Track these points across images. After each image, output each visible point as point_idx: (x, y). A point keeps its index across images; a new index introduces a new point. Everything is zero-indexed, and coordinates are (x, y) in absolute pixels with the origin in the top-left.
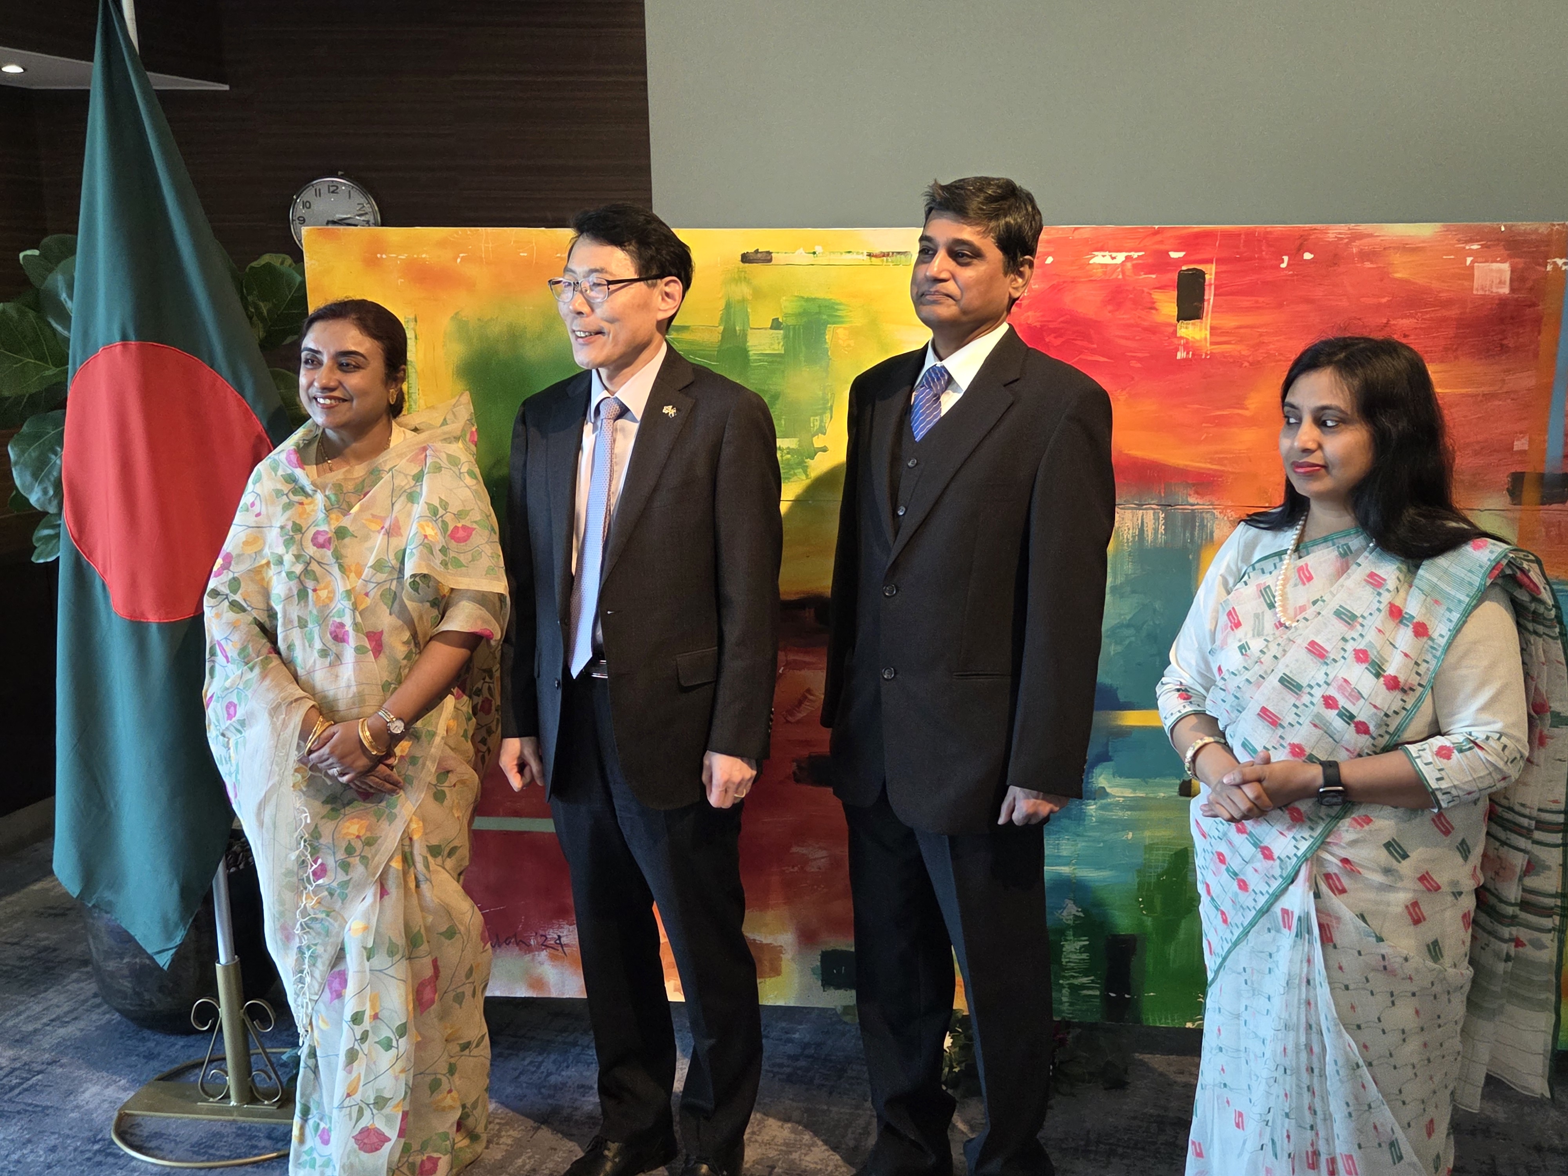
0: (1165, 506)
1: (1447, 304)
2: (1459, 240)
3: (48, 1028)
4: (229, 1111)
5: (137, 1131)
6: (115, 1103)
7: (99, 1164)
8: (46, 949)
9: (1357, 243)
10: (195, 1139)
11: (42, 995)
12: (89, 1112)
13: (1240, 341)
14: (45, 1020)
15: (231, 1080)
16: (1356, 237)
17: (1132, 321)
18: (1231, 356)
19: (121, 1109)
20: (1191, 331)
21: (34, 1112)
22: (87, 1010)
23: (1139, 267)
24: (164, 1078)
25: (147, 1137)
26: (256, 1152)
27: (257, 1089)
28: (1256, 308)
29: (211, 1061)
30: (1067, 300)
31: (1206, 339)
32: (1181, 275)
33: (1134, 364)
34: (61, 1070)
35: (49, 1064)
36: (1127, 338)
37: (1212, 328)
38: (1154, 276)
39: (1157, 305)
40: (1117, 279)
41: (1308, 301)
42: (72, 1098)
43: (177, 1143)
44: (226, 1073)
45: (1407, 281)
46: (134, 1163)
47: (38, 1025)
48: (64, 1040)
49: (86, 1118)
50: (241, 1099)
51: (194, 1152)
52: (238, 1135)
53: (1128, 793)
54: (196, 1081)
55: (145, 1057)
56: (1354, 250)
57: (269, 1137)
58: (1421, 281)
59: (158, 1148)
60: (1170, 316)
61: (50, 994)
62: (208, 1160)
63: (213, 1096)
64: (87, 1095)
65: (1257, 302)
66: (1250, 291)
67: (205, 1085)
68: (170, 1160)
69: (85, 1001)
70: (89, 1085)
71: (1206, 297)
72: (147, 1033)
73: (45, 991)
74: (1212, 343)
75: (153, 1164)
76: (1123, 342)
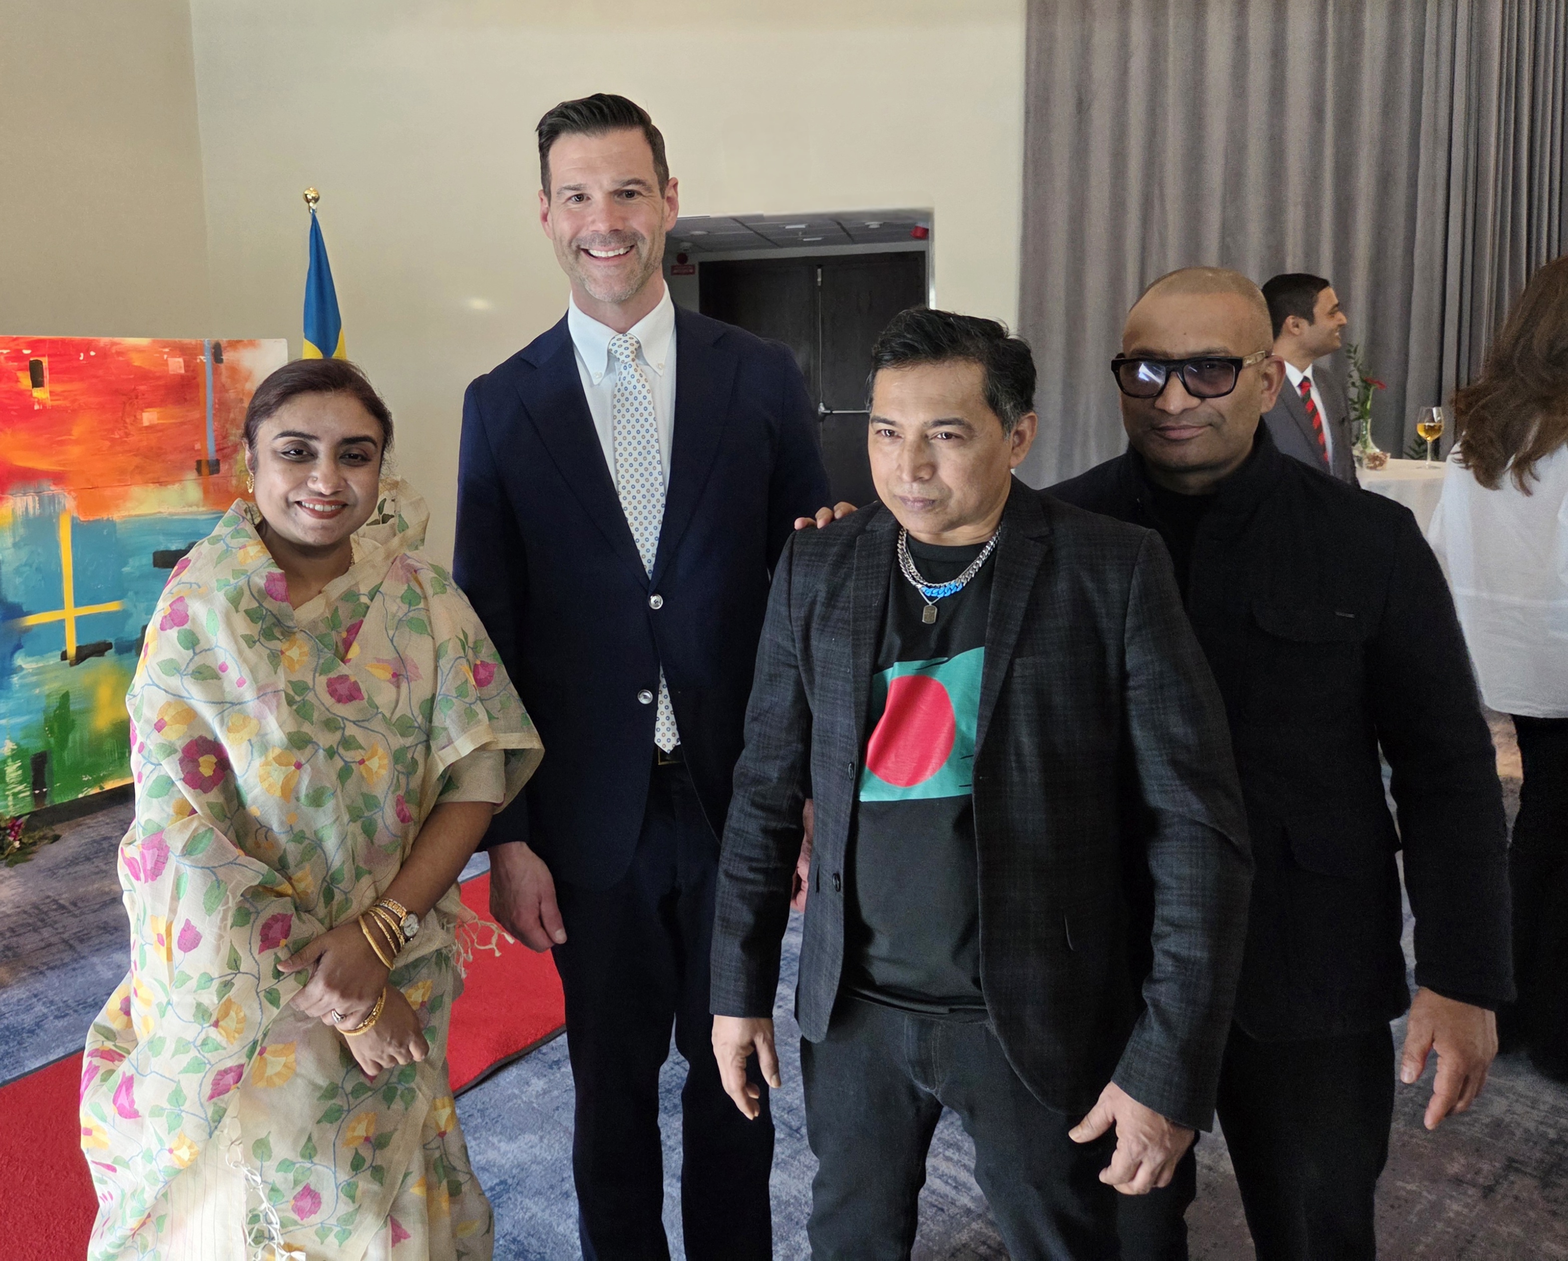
0: (38, 493)
1: (159, 378)
2: (160, 347)
9: (114, 348)
13: (65, 398)
16: (114, 344)
17: (9, 389)
18: (61, 407)
20: (39, 394)
23: (7, 358)
28: (71, 381)
31: (46, 398)
32: (31, 364)
33: (13, 413)
37: (51, 393)
38: (16, 364)
39: (21, 380)
41: (95, 377)
45: (140, 367)
53: (34, 666)
56: (114, 352)
58: (147, 367)
60: (27, 386)
65: (71, 378)
66: (65, 372)
71: (45, 375)
74: (52, 400)
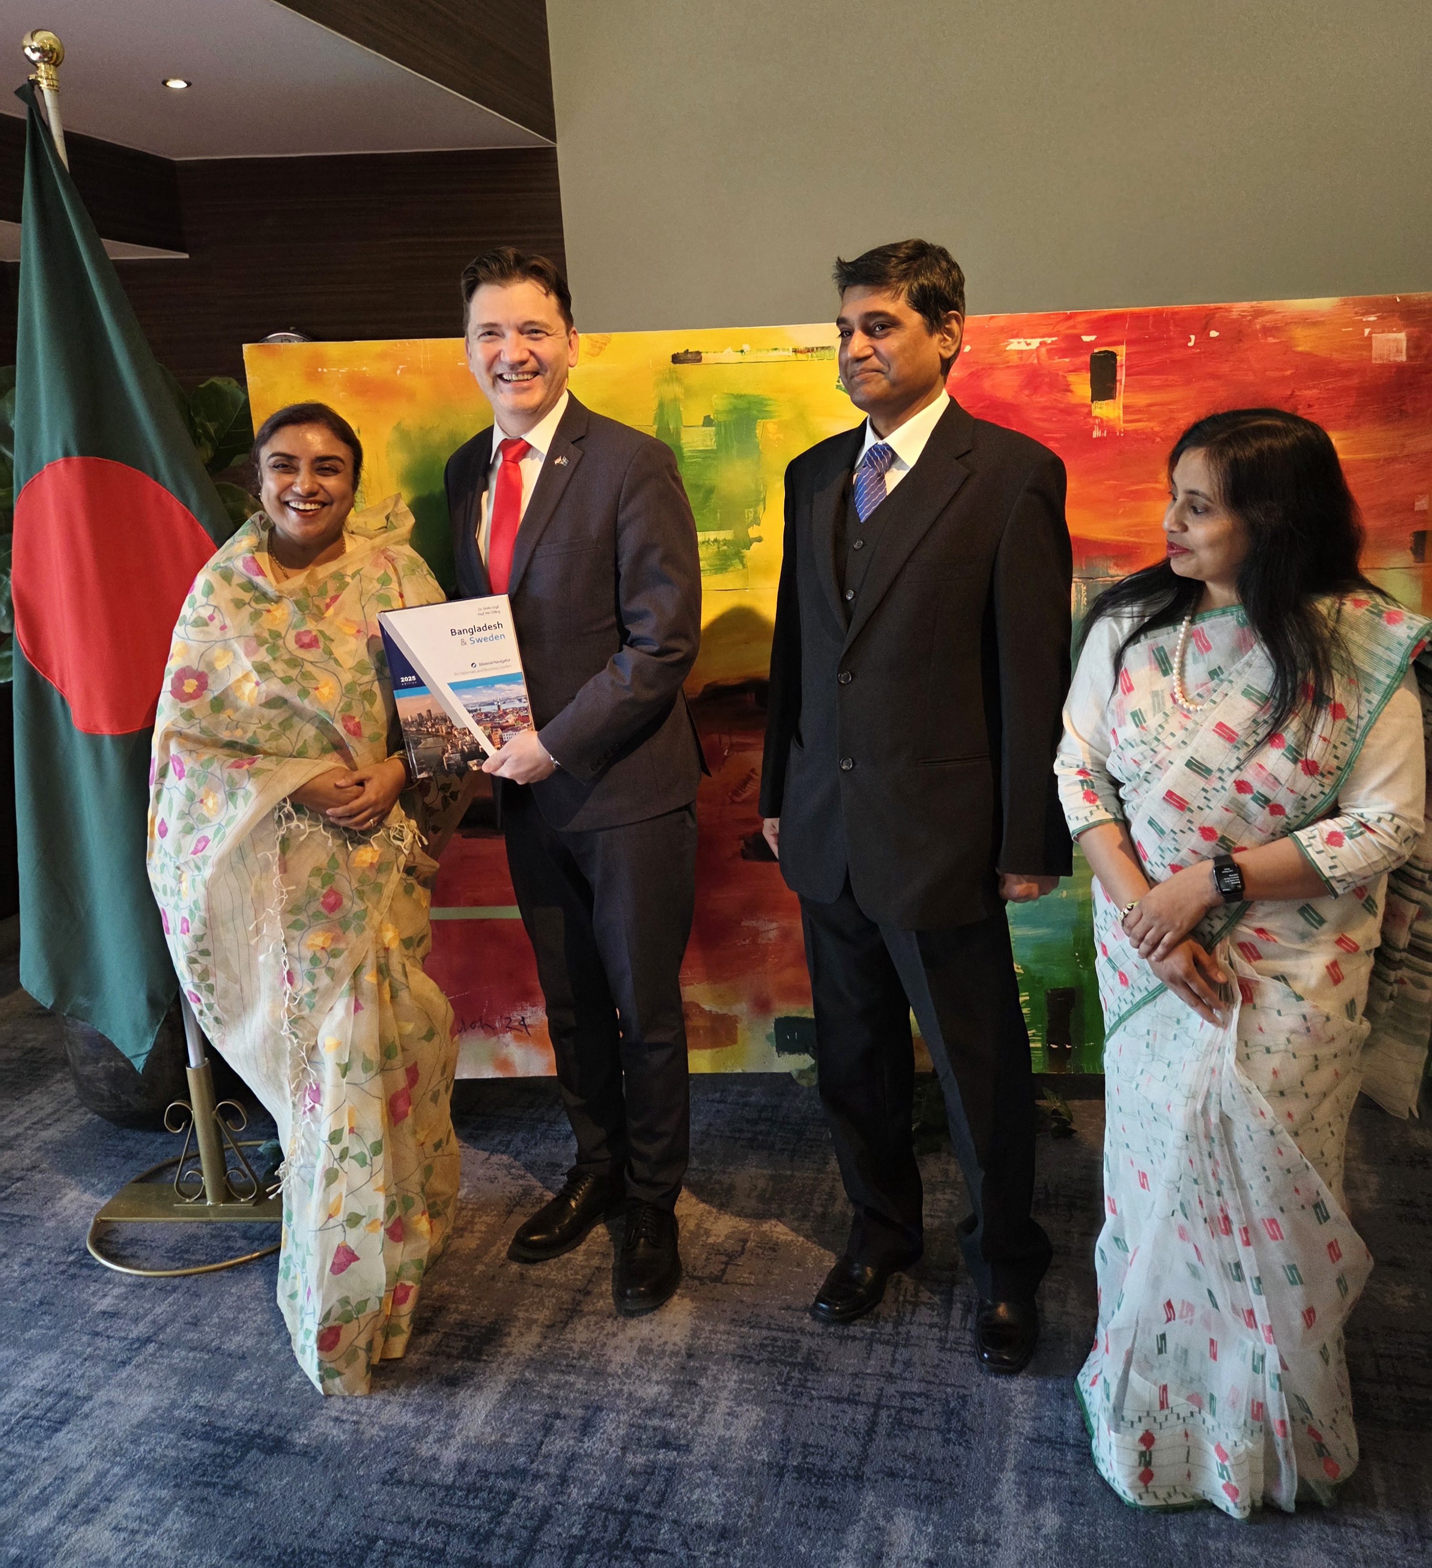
0: (1087, 579)
1: (1347, 373)
2: (1356, 313)
3: (30, 1132)
4: (205, 1212)
5: (113, 1238)
6: (91, 1208)
7: (73, 1277)
8: (32, 1049)
9: (1260, 320)
10: (171, 1243)
11: (27, 1097)
12: (66, 1220)
13: (1152, 418)
14: (27, 1124)
15: (206, 1180)
16: (1258, 313)
17: (1048, 404)
18: (1144, 433)
19: (97, 1216)
20: (1105, 411)
21: (12, 1223)
22: (70, 1111)
23: (1053, 351)
24: (141, 1180)
25: (123, 1243)
26: (232, 1253)
27: (232, 1186)
28: (1166, 386)
29: (186, 1159)
30: (987, 384)
31: (1119, 418)
32: (1095, 358)
34: (40, 1176)
35: (28, 1170)
36: (1044, 420)
37: (1125, 407)
38: (1067, 360)
39: (1072, 387)
40: (1032, 364)
41: (1215, 376)
42: (49, 1204)
43: (152, 1249)
44: (201, 1172)
45: (1308, 354)
46: (108, 1274)
47: (20, 1129)
48: (46, 1143)
49: (63, 1226)
50: (216, 1199)
51: (169, 1258)
52: (213, 1236)
54: (172, 1181)
55: (124, 1157)
56: (1258, 327)
57: (245, 1237)
58: (1323, 353)
59: (133, 1256)
60: (1084, 398)
61: (34, 1096)
62: (183, 1267)
63: (190, 1197)
64: (65, 1201)
65: (1167, 380)
66: (1159, 369)
67: (180, 1185)
68: (144, 1269)
69: (69, 1101)
70: (68, 1191)
71: (1118, 378)
72: (126, 1132)
73: (30, 1093)
74: (1125, 422)
75: (127, 1274)
76: (1041, 424)
